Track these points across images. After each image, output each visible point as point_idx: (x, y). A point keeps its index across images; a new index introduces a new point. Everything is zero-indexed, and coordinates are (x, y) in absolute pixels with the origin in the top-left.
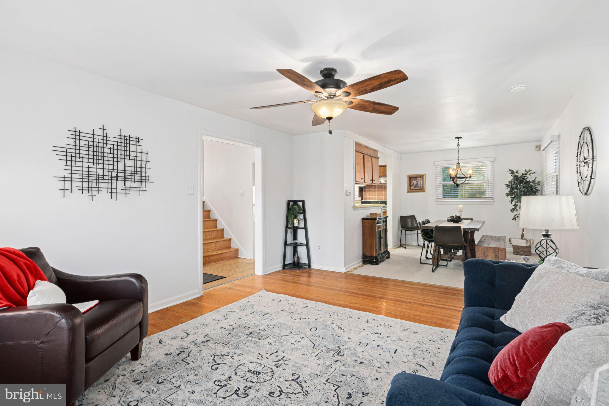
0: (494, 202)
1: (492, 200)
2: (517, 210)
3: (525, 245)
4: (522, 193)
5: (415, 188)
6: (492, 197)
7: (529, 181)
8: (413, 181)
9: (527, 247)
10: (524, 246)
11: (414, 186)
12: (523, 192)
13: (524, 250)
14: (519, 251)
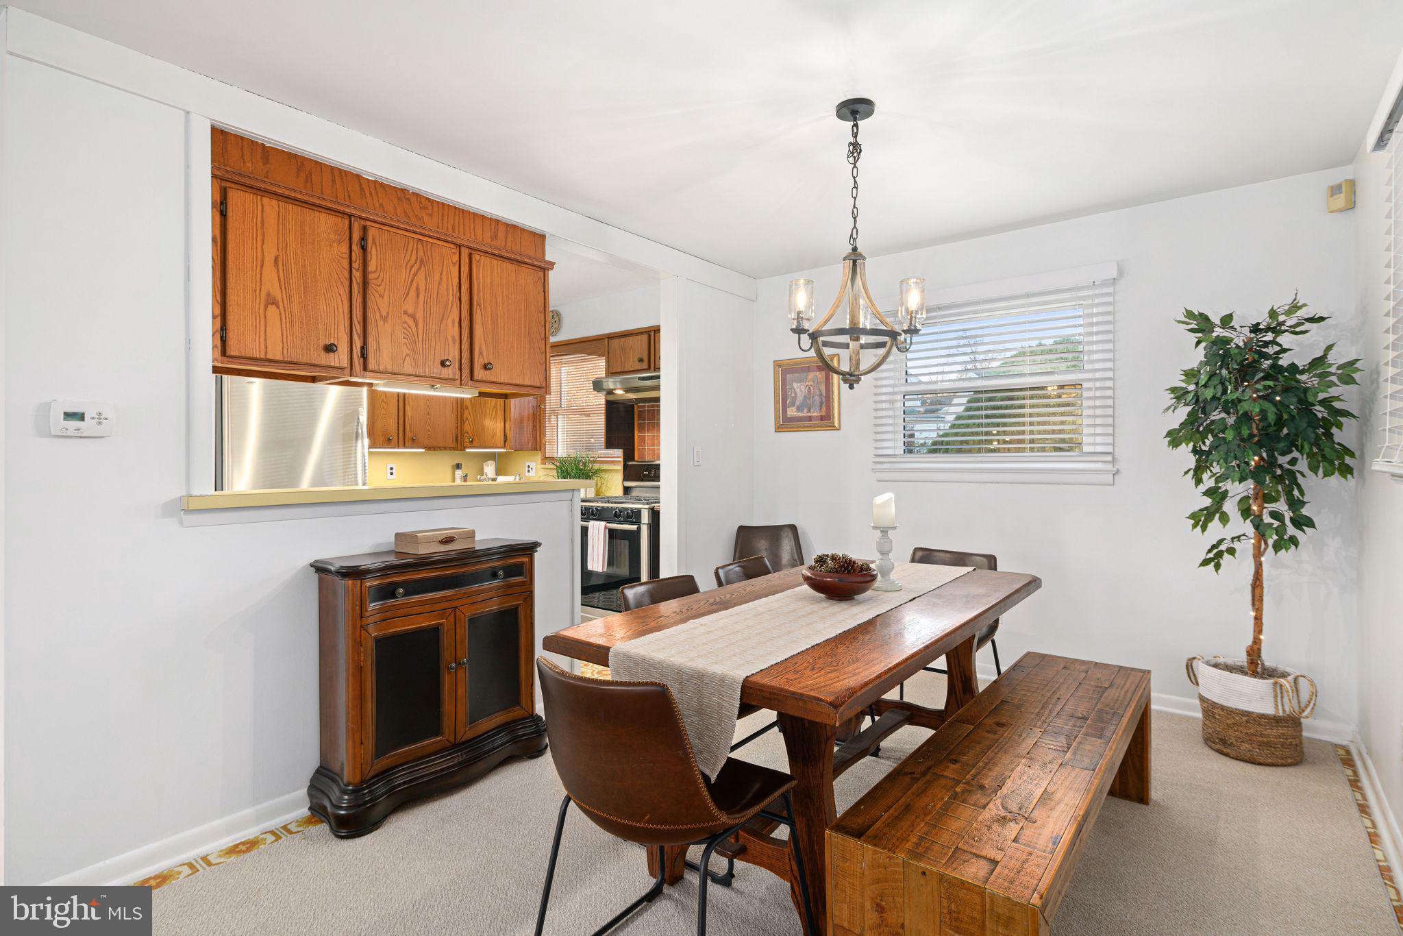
0: (1118, 472)
1: (1109, 467)
2: (1225, 519)
3: (1266, 707)
4: (1250, 428)
5: (800, 414)
6: (1110, 449)
7: (1293, 365)
8: (795, 385)
9: (1275, 721)
10: (1263, 716)
11: (797, 403)
12: (1254, 426)
13: (1261, 735)
14: (1232, 735)
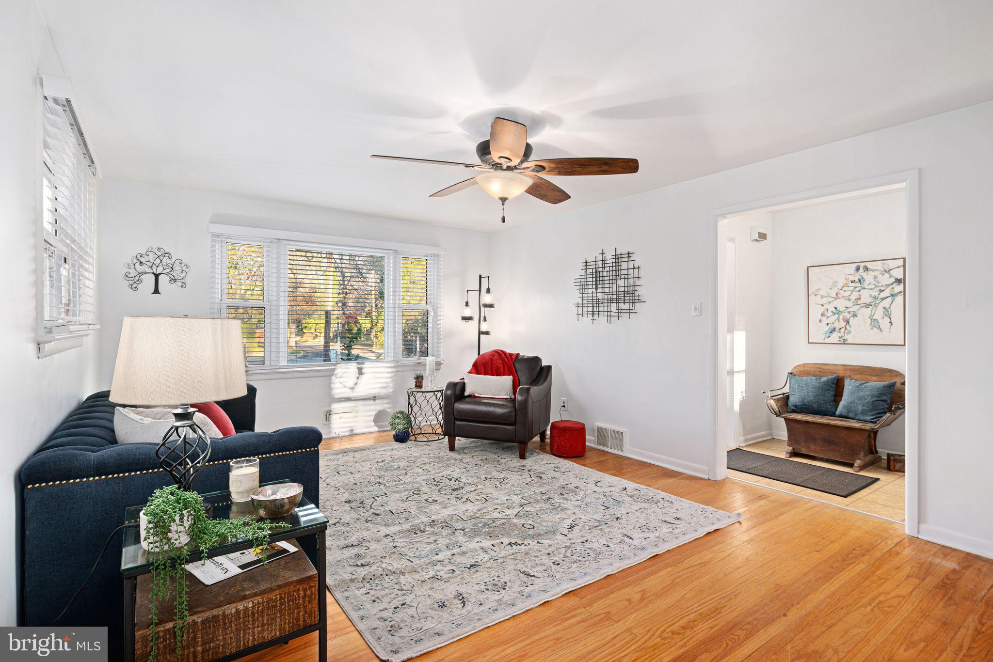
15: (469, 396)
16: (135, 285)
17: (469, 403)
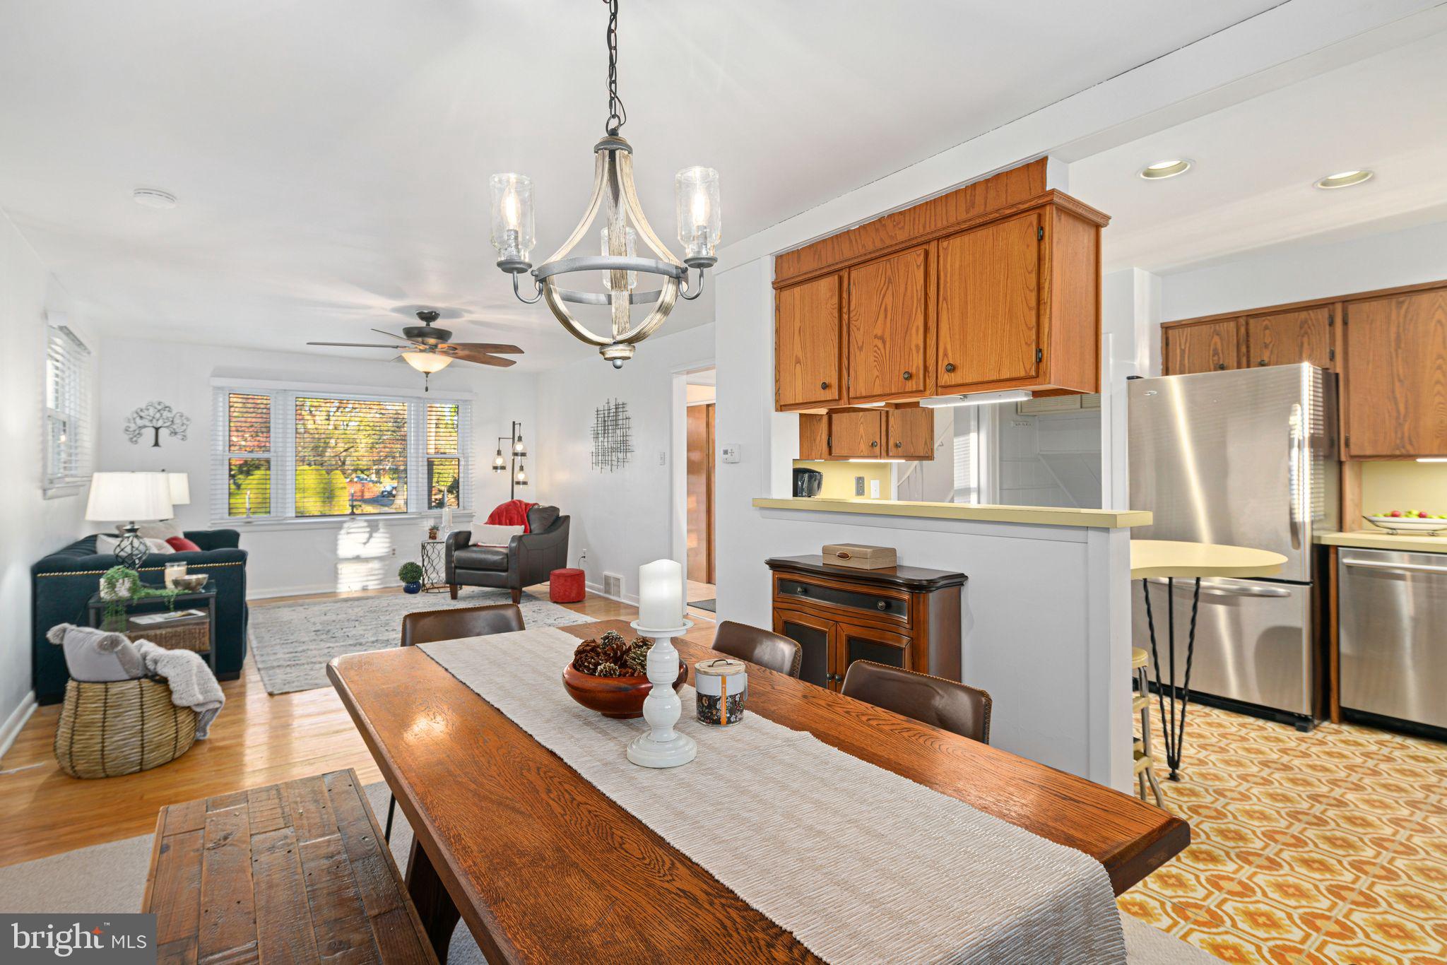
15: (475, 545)
16: (135, 439)
17: (475, 552)
